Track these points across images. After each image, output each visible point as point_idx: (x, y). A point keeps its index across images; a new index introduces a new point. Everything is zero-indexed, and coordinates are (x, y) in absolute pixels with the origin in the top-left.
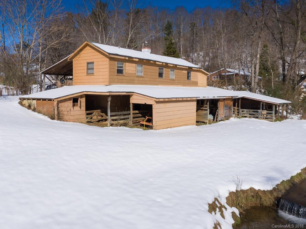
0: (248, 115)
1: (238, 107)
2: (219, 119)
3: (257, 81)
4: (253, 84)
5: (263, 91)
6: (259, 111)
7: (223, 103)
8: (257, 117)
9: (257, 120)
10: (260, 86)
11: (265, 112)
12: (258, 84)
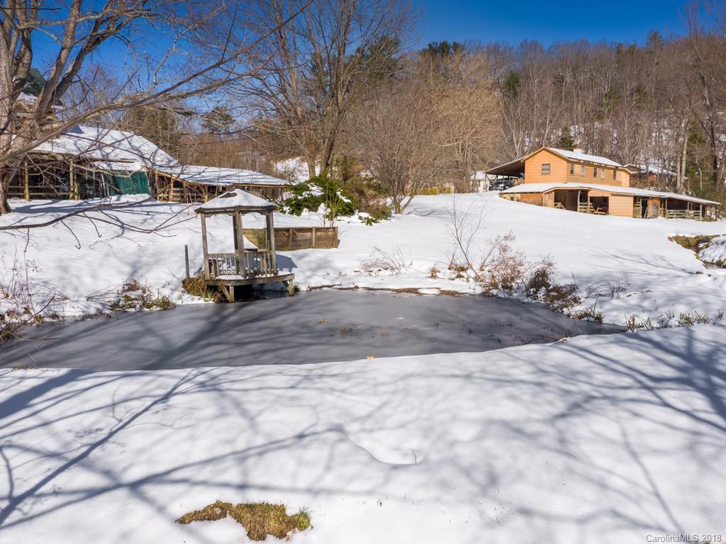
0: (675, 216)
1: (664, 207)
2: (649, 216)
3: (683, 181)
4: (678, 184)
5: (690, 193)
6: (686, 211)
7: (651, 201)
8: (684, 218)
9: (684, 220)
10: (687, 188)
11: (692, 212)
12: (685, 185)
